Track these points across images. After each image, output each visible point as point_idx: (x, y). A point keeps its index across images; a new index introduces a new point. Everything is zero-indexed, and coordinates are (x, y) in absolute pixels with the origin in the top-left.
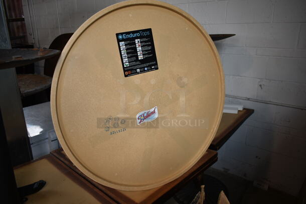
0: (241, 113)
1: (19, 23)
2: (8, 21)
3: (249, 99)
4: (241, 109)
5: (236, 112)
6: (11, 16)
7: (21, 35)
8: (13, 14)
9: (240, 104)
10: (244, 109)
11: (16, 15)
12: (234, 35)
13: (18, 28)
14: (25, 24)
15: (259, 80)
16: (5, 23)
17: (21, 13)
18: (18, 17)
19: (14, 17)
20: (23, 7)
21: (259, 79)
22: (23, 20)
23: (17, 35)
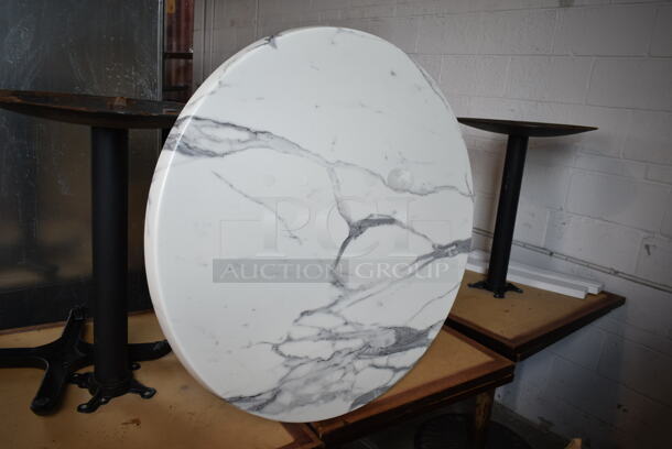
0: (594, 299)
1: (182, 62)
2: (165, 56)
3: (616, 273)
4: (594, 290)
5: (581, 295)
6: (170, 47)
7: (182, 84)
8: (174, 44)
9: (595, 280)
10: (602, 292)
11: (179, 47)
12: (595, 129)
13: (178, 71)
14: (191, 65)
15: (646, 234)
16: (159, 57)
17: (189, 43)
18: (182, 51)
19: (174, 51)
20: (195, 33)
21: (647, 231)
22: (190, 56)
23: (173, 84)
